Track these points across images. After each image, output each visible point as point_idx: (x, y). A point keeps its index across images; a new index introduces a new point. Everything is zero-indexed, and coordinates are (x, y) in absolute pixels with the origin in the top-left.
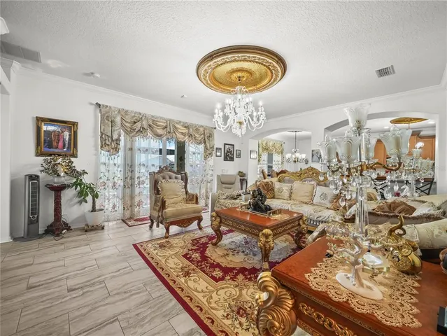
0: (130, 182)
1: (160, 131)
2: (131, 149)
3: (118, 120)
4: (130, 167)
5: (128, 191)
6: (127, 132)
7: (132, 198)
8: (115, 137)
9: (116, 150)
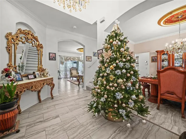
0: (66, 71)
1: (72, 60)
2: (66, 64)
3: (63, 58)
4: (66, 67)
5: (66, 72)
6: (65, 60)
7: (66, 74)
8: (63, 61)
9: (63, 64)
